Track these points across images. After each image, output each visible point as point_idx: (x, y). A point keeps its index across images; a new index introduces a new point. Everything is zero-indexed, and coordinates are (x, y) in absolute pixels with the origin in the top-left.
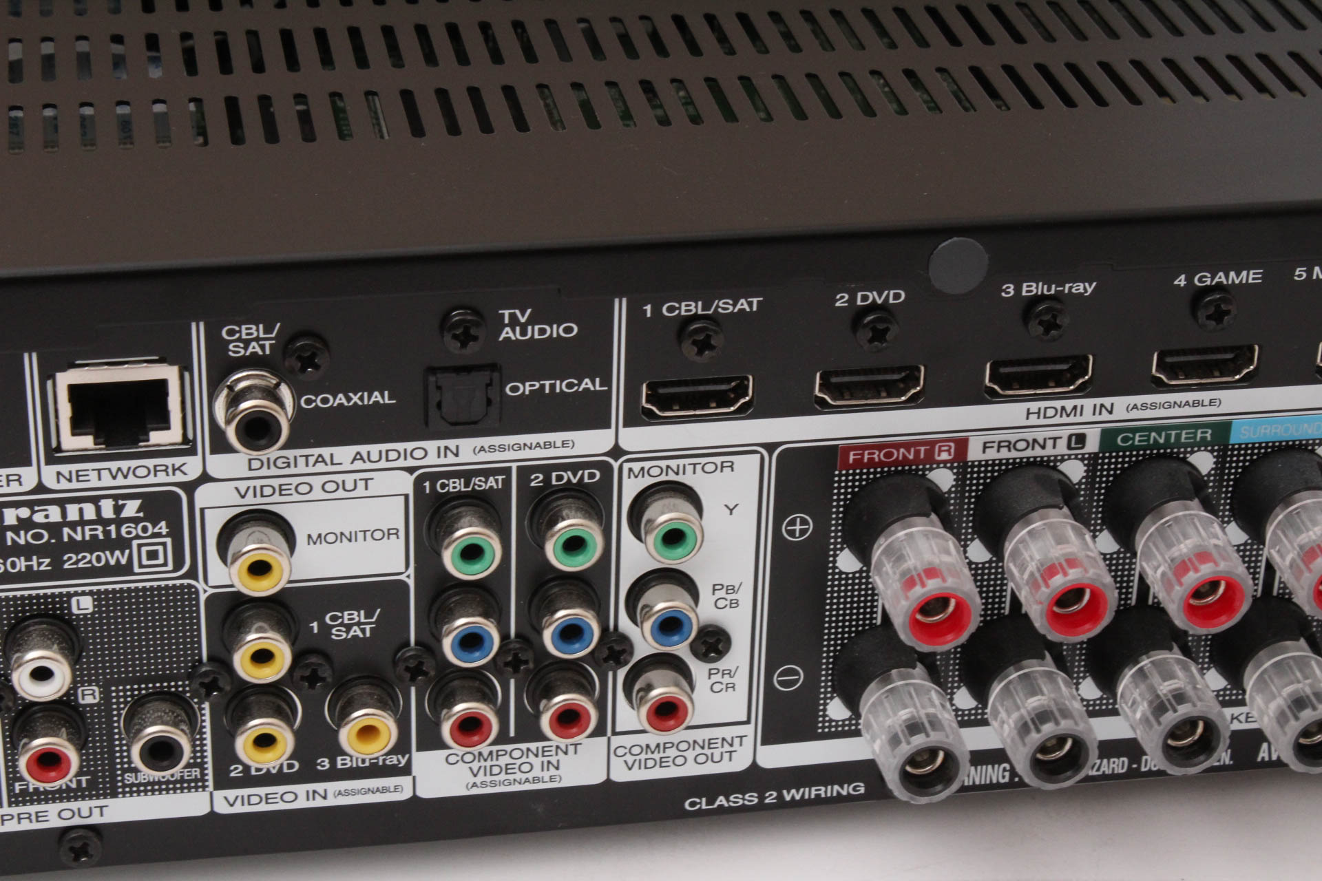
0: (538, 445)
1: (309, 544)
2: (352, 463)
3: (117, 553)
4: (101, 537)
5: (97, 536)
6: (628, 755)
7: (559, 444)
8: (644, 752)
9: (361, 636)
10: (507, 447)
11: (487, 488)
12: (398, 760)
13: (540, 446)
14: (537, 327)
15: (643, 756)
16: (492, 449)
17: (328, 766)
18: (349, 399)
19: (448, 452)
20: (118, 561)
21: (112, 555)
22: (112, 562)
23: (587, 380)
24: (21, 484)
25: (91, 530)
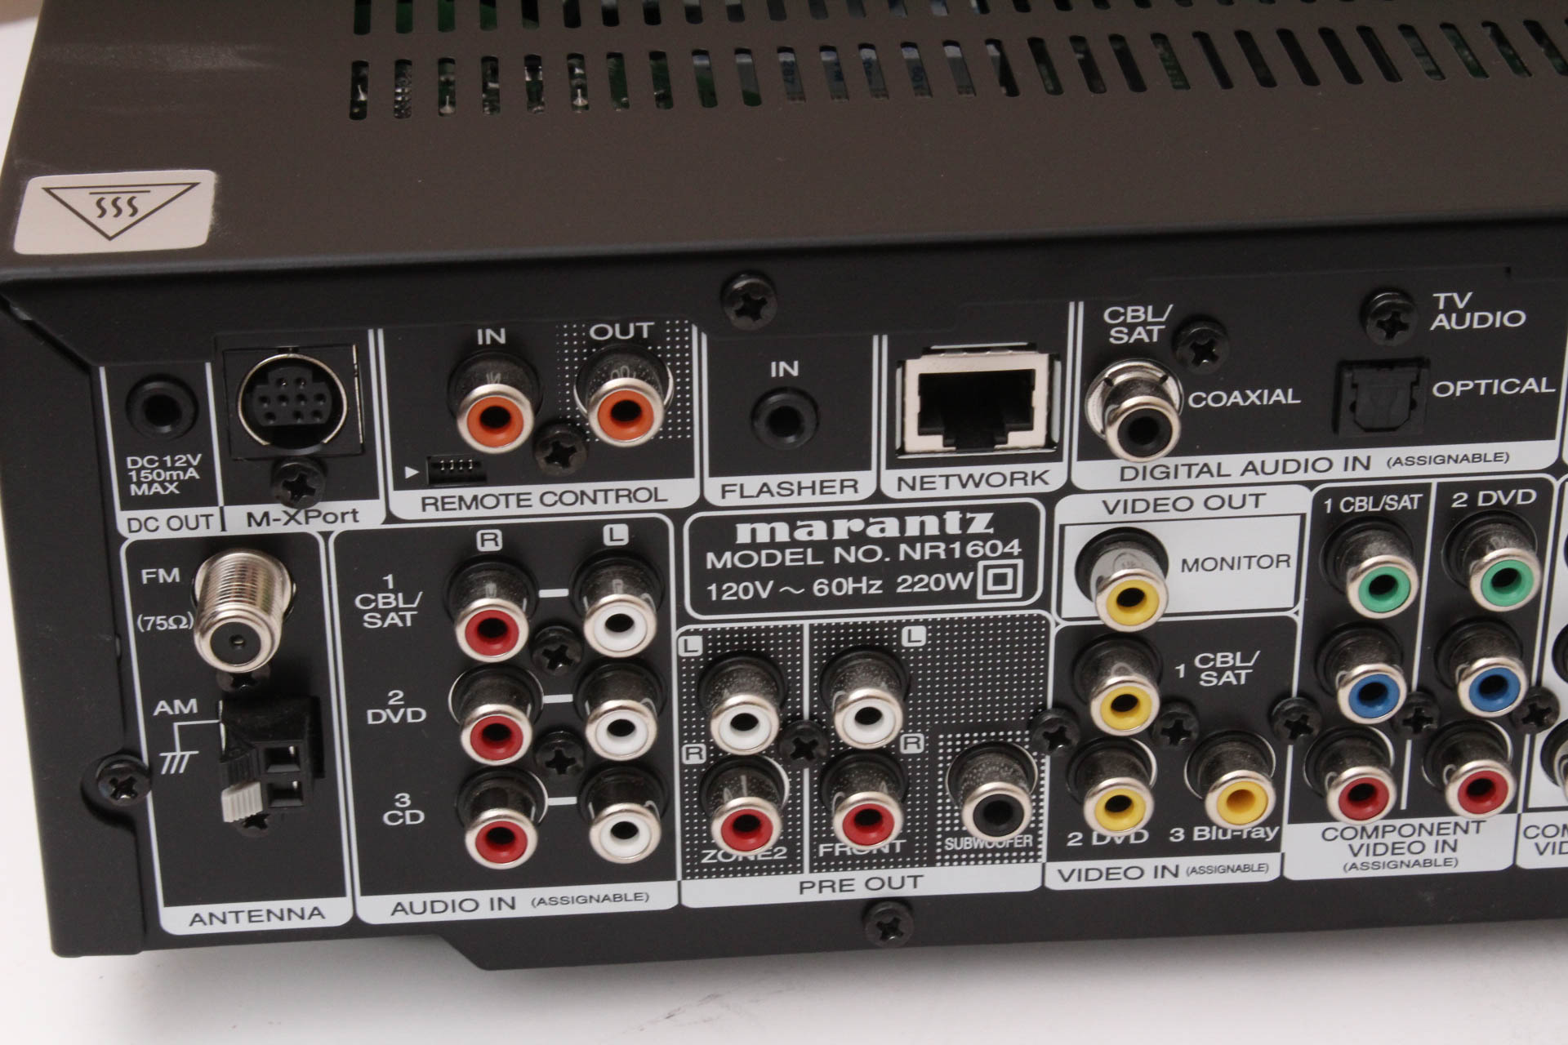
0: (1465, 458)
1: (1183, 571)
2: (1242, 474)
3: (960, 575)
4: (943, 556)
5: (938, 555)
6: (1541, 836)
7: (1490, 457)
8: (1560, 834)
9: (1235, 682)
10: (1428, 460)
11: (1400, 508)
12: (1266, 833)
13: (1467, 459)
14: (1476, 315)
15: (1558, 839)
16: (1410, 461)
17: (1182, 838)
18: (1245, 398)
19: (1357, 464)
20: (960, 584)
21: (954, 578)
22: (953, 587)
23: (1531, 380)
24: (856, 491)
25: (932, 547)
